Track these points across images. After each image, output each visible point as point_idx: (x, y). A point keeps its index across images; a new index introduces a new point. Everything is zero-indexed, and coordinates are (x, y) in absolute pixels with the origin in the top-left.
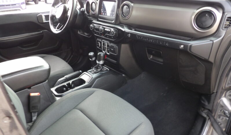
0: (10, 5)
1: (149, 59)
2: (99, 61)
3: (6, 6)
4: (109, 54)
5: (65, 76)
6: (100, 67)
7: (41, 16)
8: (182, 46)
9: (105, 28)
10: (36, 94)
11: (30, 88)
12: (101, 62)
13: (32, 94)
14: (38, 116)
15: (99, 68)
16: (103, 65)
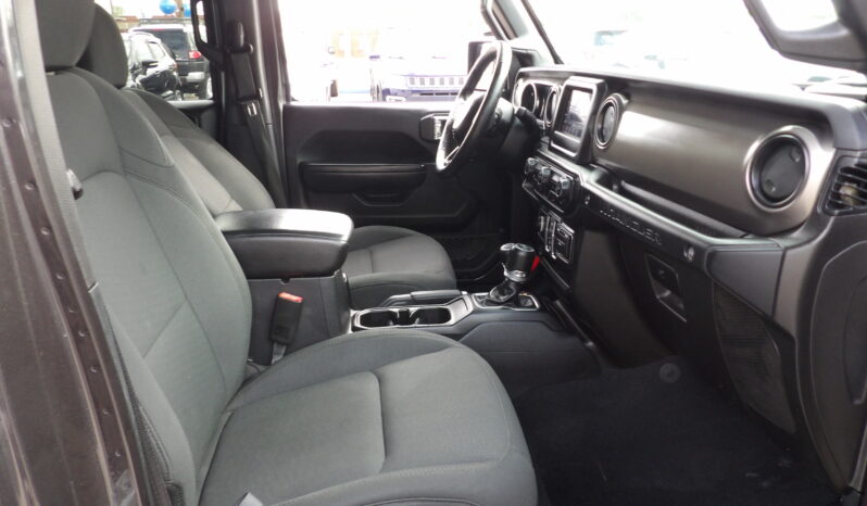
0: (447, 94)
1: (658, 297)
2: (510, 269)
3: (437, 94)
4: (554, 257)
5: (413, 293)
6: (509, 289)
7: (431, 122)
8: (691, 252)
9: (553, 173)
10: (294, 298)
11: (286, 279)
12: (517, 276)
13: (285, 296)
14: (285, 354)
15: (506, 291)
16: (521, 287)
